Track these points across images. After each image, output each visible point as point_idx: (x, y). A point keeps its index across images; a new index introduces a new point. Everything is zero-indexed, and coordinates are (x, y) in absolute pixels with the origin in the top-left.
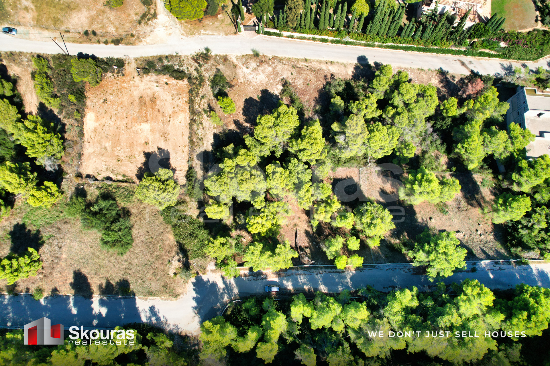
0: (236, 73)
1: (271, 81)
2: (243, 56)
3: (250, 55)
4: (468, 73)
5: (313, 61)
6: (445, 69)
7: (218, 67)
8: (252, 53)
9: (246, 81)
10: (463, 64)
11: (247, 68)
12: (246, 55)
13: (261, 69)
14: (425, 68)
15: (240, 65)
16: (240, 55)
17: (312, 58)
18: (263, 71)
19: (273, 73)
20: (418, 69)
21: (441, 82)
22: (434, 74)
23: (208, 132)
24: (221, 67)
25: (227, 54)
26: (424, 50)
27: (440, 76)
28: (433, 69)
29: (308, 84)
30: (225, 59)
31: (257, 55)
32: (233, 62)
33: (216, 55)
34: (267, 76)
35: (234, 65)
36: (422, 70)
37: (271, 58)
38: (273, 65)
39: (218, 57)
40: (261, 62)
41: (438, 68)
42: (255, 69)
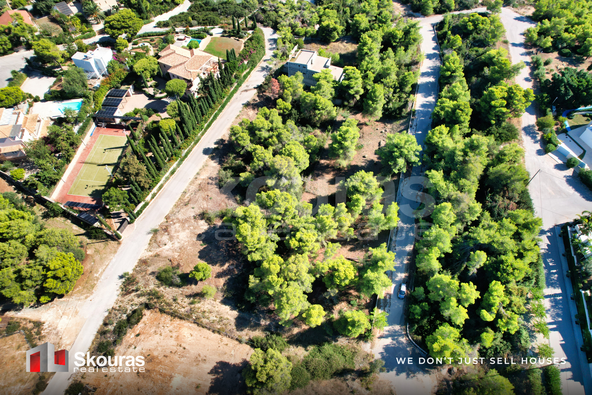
0: (166, 257)
1: (192, 228)
2: (149, 244)
3: (153, 237)
4: (255, 91)
5: (188, 187)
6: (245, 102)
7: (149, 272)
8: (151, 235)
9: (179, 251)
10: (246, 91)
11: (165, 245)
12: (151, 241)
13: (172, 233)
14: (238, 113)
15: (158, 250)
16: (147, 246)
17: (185, 188)
18: (176, 231)
19: (183, 223)
20: (236, 118)
21: (254, 109)
22: (246, 110)
23: (217, 309)
24: (150, 269)
25: (139, 258)
26: (223, 107)
27: (249, 107)
28: (241, 109)
29: (210, 198)
30: (144, 262)
31: (155, 232)
32: (151, 256)
33: (134, 270)
34: (185, 230)
35: (155, 256)
36: (238, 116)
37: (165, 220)
38: (175, 221)
39: (138, 269)
40: (166, 230)
41: (242, 106)
42: (171, 238)
